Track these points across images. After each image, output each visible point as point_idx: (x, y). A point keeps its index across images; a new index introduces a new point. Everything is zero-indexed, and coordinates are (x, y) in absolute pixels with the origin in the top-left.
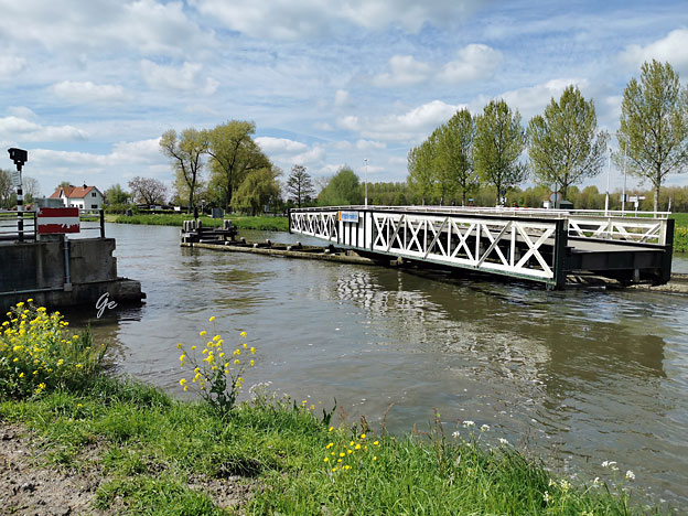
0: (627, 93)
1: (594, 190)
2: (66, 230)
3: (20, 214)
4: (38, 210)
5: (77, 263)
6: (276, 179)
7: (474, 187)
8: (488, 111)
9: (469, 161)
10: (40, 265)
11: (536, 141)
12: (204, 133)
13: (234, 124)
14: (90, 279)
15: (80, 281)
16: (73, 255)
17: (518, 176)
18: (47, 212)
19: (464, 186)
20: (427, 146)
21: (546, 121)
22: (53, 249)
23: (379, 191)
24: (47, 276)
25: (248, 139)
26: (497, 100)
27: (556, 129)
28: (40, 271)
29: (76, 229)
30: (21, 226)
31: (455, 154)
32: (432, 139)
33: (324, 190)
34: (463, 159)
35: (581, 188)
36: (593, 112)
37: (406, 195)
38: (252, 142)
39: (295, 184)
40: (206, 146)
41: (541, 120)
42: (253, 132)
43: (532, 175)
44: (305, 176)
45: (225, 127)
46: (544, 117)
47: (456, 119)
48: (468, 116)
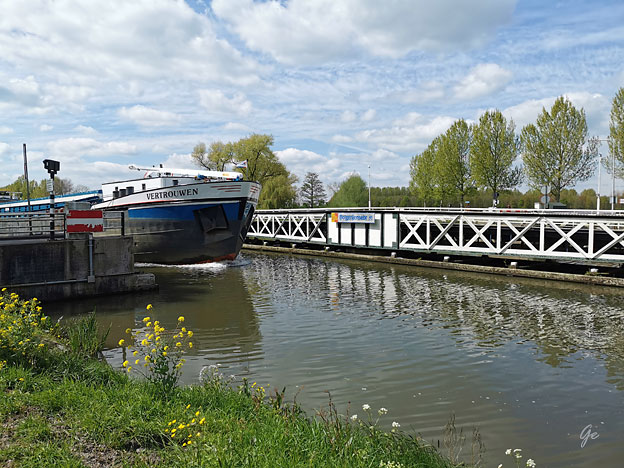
0: (615, 102)
1: (591, 193)
2: (91, 229)
3: (52, 216)
4: (67, 212)
5: (100, 258)
6: (293, 185)
7: (472, 190)
8: (484, 121)
9: (467, 167)
10: (68, 260)
11: (530, 148)
12: (229, 145)
13: (255, 136)
14: (110, 272)
15: (102, 274)
16: (96, 251)
17: (514, 180)
18: (75, 214)
19: (462, 189)
20: (427, 154)
21: (538, 129)
22: (80, 246)
23: (386, 195)
24: (73, 269)
25: (267, 151)
26: (491, 111)
27: (548, 136)
28: (68, 264)
29: (99, 229)
30: (52, 225)
31: (453, 161)
32: (431, 147)
33: (336, 194)
34: (460, 165)
35: (579, 192)
36: (584, 120)
37: (411, 199)
38: (271, 153)
39: (308, 190)
40: (230, 157)
41: (533, 129)
42: (271, 144)
43: (527, 179)
44: (318, 182)
45: (248, 140)
46: (536, 125)
47: (453, 128)
48: (465, 125)
